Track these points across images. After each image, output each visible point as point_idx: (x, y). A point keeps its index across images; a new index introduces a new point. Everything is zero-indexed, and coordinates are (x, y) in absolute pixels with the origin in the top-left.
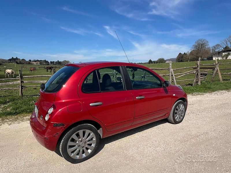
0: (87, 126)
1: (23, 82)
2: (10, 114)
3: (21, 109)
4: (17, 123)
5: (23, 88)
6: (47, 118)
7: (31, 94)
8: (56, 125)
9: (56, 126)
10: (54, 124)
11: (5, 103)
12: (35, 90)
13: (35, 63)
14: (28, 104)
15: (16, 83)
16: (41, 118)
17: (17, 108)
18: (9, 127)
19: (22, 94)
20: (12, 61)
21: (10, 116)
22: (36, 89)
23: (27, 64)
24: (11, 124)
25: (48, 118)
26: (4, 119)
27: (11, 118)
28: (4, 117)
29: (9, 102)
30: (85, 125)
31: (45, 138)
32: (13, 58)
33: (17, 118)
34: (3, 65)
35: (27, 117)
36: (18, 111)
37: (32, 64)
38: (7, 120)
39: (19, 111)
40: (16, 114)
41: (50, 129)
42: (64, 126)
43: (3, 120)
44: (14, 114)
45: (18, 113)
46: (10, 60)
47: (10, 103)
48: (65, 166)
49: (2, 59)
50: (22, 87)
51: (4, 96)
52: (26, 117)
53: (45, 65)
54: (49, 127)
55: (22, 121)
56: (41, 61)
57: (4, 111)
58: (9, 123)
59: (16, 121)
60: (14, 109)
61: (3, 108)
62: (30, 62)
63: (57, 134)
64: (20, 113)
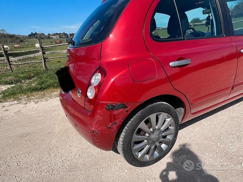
0: (163, 106)
1: (45, 53)
2: (36, 90)
3: (47, 83)
4: (45, 100)
5: (46, 61)
6: (91, 94)
7: (56, 68)
8: (112, 107)
9: (112, 109)
10: (108, 106)
11: (30, 78)
12: (59, 64)
13: (55, 36)
14: (54, 77)
15: (37, 55)
16: (78, 94)
17: (42, 82)
18: (36, 106)
19: (46, 67)
20: (32, 37)
21: (36, 93)
22: (59, 62)
23: (47, 38)
24: (37, 102)
25: (94, 95)
26: (30, 96)
27: (38, 95)
28: (29, 94)
29: (33, 77)
30: (159, 104)
31: (93, 132)
32: (32, 33)
33: (44, 94)
34: (24, 41)
35: (56, 93)
36: (43, 86)
37: (51, 38)
38: (33, 97)
39: (45, 86)
40: (42, 89)
41: (101, 116)
42: (127, 109)
43: (28, 97)
44: (40, 89)
45: (44, 89)
46: (30, 35)
47: (35, 78)
48: (126, 171)
49: (22, 36)
50: (44, 59)
51: (28, 71)
52: (54, 93)
53: (64, 38)
54: (99, 111)
55: (51, 97)
56: (60, 34)
57: (29, 87)
58: (36, 100)
59: (43, 98)
60: (39, 84)
61: (28, 83)
62: (49, 37)
63: (115, 123)
64: (46, 88)
